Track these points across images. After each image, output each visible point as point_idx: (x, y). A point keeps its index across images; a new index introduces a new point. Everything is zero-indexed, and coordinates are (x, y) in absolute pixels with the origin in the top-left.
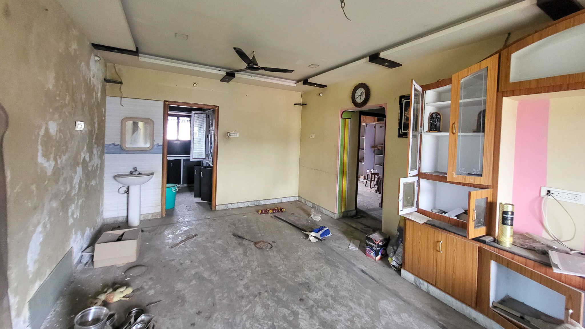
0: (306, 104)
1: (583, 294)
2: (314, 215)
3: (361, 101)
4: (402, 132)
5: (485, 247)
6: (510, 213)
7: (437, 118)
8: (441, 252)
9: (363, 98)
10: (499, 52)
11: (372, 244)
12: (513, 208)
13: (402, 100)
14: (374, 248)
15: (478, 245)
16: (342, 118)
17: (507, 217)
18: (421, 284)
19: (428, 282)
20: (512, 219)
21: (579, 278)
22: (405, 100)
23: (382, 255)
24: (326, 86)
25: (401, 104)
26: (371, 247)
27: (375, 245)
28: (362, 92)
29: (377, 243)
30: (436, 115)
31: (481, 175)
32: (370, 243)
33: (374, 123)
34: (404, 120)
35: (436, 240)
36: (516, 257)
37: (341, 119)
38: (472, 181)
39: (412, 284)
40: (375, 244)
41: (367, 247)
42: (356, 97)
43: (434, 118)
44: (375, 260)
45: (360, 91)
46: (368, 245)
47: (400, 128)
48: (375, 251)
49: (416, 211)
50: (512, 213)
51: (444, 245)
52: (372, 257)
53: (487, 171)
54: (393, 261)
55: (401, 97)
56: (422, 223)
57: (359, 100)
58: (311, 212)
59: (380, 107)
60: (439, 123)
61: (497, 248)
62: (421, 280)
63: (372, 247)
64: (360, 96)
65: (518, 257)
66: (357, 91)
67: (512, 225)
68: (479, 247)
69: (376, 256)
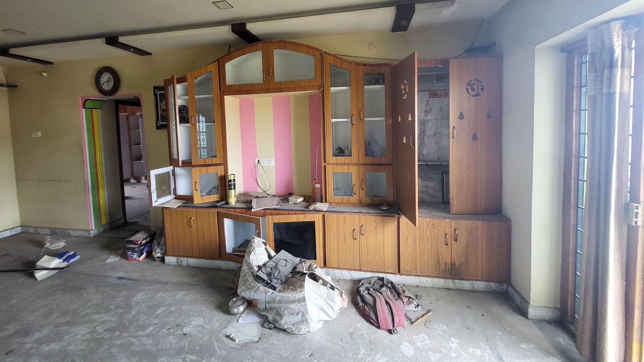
0: (16, 86)
1: (261, 218)
2: (52, 243)
3: (110, 88)
4: (159, 124)
5: (221, 210)
6: (232, 181)
7: (184, 110)
8: (194, 226)
9: (111, 85)
10: (218, 60)
11: (133, 246)
12: (234, 177)
13: (156, 91)
14: (137, 249)
15: (216, 211)
16: (84, 108)
17: (231, 184)
18: (182, 261)
19: (187, 257)
20: (234, 184)
21: (263, 210)
22: (159, 91)
23: (147, 252)
24: (52, 63)
25: (156, 95)
26: (133, 250)
27: (136, 246)
28: (109, 78)
29: (139, 243)
30: (184, 108)
31: (216, 157)
32: (131, 246)
33: (126, 114)
34: (160, 111)
35: (189, 218)
36: (237, 210)
37: (84, 110)
38: (210, 161)
39: (175, 265)
40: (137, 244)
41: (128, 252)
42: (101, 83)
43: (182, 111)
44: (139, 261)
45: (106, 77)
46: (129, 249)
47: (157, 120)
48: (137, 251)
49: (174, 199)
50: (234, 180)
51: (195, 220)
52: (135, 260)
53: (219, 153)
54: (157, 254)
55: (155, 88)
56: (176, 207)
57: (107, 87)
58: (45, 241)
59: (135, 97)
60: (186, 115)
61: (227, 208)
62: (182, 258)
63: (134, 248)
64: (107, 81)
65: (237, 209)
66: (103, 76)
67: (235, 188)
68: (217, 212)
69: (139, 256)
